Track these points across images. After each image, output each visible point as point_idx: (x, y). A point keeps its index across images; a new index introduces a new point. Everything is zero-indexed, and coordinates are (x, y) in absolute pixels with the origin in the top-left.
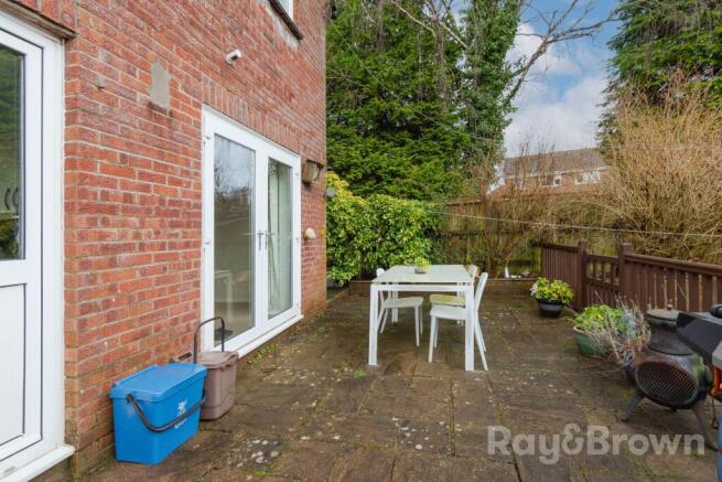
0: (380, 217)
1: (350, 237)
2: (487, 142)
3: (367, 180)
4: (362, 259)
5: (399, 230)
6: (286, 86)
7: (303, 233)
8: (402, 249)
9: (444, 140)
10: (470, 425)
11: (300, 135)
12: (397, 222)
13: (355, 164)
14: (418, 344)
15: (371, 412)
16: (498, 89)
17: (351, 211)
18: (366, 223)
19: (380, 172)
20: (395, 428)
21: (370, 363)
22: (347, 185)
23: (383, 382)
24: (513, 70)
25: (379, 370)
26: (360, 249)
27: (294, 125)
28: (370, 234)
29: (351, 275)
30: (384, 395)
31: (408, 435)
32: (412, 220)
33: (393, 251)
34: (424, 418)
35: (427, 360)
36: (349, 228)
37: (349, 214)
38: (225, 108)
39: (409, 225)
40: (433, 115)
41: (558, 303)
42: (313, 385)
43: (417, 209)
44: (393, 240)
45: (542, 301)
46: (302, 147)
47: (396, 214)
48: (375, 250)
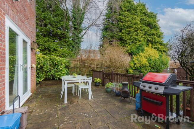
0: (52, 62)
1: (41, 67)
2: (77, 45)
3: (46, 50)
4: (46, 74)
5: (59, 66)
6: (27, 14)
7: (31, 66)
8: (59, 71)
9: (68, 43)
10: (98, 110)
11: (30, 33)
12: (58, 64)
13: (41, 45)
14: (74, 96)
15: (75, 113)
16: (80, 32)
17: (42, 59)
18: (47, 63)
19: (50, 48)
20: (83, 115)
21: (65, 103)
22: (40, 51)
23: (72, 106)
24: (83, 29)
25: (68, 104)
26: (45, 71)
27: (29, 29)
28: (49, 67)
29: (42, 79)
30: (75, 109)
31: (87, 115)
32: (63, 63)
33: (56, 72)
34: (88, 111)
35: (79, 99)
36: (42, 65)
37: (41, 60)
38: (12, 18)
39: (62, 65)
40: (65, 35)
41: (99, 83)
42: (52, 112)
43: (64, 60)
44: (57, 69)
45: (96, 83)
46: (31, 37)
47: (58, 61)
48: (50, 71)
